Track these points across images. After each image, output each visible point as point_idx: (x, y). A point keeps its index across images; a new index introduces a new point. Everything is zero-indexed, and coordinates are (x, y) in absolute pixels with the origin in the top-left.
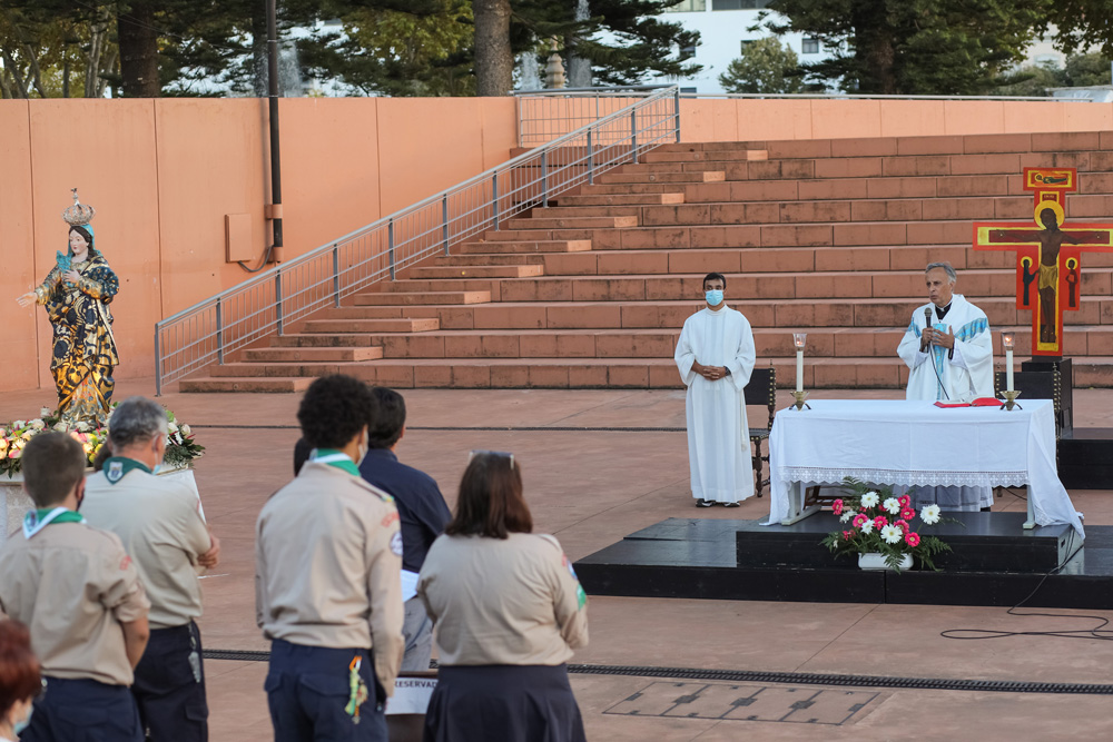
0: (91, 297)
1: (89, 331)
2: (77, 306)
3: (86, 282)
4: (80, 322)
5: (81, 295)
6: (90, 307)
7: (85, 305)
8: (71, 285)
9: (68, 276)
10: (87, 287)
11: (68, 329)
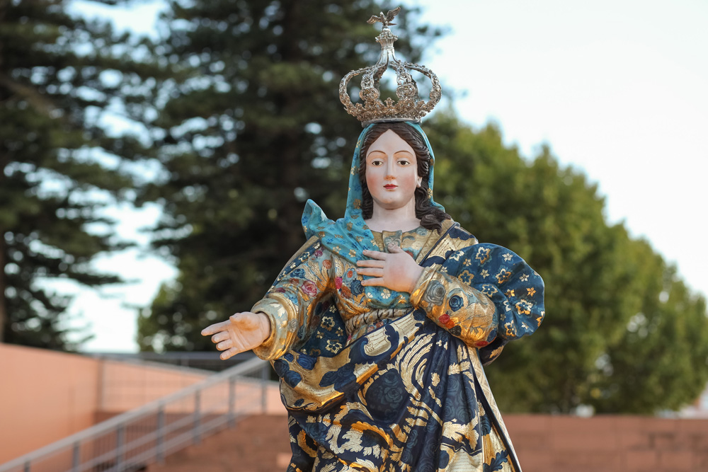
0: (456, 338)
1: (455, 445)
2: (409, 367)
3: (453, 286)
4: (419, 415)
5: (422, 331)
6: (454, 369)
7: (437, 361)
8: (386, 296)
9: (372, 268)
10: (455, 302)
11: (369, 438)
